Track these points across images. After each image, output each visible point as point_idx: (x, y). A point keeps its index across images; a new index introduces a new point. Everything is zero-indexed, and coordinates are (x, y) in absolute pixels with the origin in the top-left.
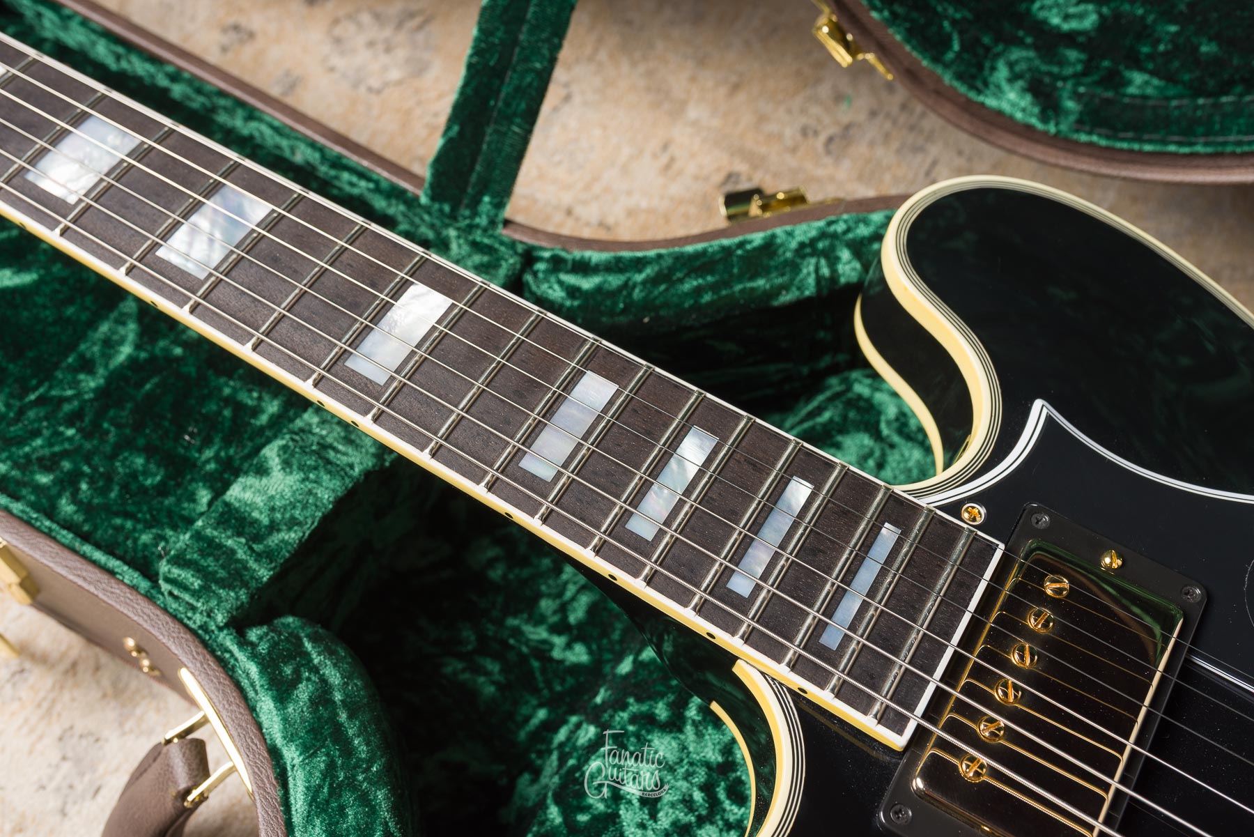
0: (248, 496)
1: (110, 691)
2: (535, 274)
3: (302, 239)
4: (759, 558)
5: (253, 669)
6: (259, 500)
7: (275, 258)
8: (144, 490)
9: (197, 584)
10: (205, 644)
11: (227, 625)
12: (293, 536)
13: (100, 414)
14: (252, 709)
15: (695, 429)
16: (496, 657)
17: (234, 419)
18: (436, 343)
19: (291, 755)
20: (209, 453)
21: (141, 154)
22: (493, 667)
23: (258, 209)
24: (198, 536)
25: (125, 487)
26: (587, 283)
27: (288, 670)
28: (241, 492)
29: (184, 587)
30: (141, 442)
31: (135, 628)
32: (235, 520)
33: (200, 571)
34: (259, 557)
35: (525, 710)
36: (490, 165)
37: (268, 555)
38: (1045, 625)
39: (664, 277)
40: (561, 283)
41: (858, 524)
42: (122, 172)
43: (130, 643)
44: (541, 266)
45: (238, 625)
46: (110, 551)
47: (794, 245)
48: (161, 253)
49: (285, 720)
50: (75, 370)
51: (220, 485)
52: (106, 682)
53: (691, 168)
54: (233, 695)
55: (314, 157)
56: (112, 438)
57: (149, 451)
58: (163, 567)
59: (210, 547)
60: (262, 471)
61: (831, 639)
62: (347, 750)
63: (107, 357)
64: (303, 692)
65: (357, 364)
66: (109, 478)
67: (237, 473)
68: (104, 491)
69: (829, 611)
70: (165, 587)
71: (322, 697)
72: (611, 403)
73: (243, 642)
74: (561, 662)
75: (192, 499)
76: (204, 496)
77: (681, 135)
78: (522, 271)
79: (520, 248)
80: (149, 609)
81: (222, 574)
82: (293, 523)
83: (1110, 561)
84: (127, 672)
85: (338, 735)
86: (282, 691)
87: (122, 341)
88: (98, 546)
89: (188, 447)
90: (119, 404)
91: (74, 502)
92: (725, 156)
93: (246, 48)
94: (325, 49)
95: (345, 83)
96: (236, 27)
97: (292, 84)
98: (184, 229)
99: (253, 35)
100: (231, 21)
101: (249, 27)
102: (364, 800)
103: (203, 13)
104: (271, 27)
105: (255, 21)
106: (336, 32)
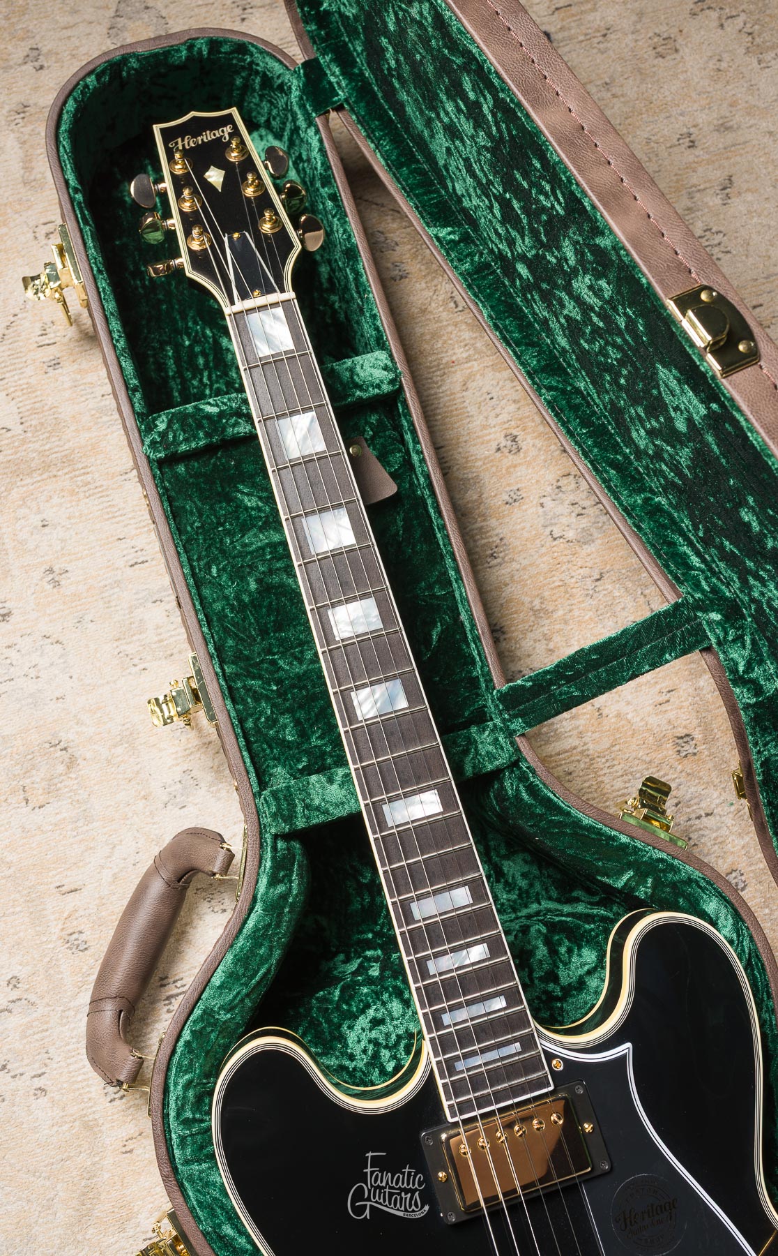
1: (215, 768)
2: (512, 777)
4: (462, 1014)
5: (269, 861)
6: (321, 791)
8: (284, 740)
9: (274, 810)
10: (261, 833)
11: (273, 834)
12: (322, 818)
13: (291, 688)
14: (258, 876)
15: (485, 945)
19: (259, 907)
20: (319, 743)
25: (277, 732)
27: (282, 874)
28: (316, 782)
29: (269, 806)
30: (297, 715)
33: (278, 806)
34: (303, 816)
35: (365, 927)
37: (307, 818)
38: (538, 1129)
40: (518, 787)
41: (508, 1034)
42: (362, 639)
44: (517, 773)
45: (277, 837)
48: (352, 695)
49: (266, 893)
51: (311, 768)
55: (468, 625)
56: (288, 704)
57: (297, 722)
58: (267, 790)
59: (289, 797)
60: (331, 779)
61: (458, 1066)
62: (278, 925)
64: (281, 889)
65: (387, 809)
66: (274, 723)
67: (320, 770)
68: (269, 728)
69: (466, 1057)
70: (263, 798)
71: (284, 897)
72: (464, 907)
73: (275, 845)
75: (299, 760)
78: (505, 771)
79: (515, 754)
80: (251, 801)
81: (286, 815)
83: (588, 1127)
85: (280, 915)
86: (273, 882)
89: (314, 732)
90: (301, 689)
91: (255, 723)
92: (695, 722)
93: (511, 457)
94: (549, 489)
95: (541, 520)
96: (514, 439)
97: (514, 500)
98: (368, 690)
99: (519, 450)
100: (515, 432)
101: (521, 444)
102: (271, 949)
103: (504, 417)
104: (533, 452)
105: (527, 442)
106: (563, 482)
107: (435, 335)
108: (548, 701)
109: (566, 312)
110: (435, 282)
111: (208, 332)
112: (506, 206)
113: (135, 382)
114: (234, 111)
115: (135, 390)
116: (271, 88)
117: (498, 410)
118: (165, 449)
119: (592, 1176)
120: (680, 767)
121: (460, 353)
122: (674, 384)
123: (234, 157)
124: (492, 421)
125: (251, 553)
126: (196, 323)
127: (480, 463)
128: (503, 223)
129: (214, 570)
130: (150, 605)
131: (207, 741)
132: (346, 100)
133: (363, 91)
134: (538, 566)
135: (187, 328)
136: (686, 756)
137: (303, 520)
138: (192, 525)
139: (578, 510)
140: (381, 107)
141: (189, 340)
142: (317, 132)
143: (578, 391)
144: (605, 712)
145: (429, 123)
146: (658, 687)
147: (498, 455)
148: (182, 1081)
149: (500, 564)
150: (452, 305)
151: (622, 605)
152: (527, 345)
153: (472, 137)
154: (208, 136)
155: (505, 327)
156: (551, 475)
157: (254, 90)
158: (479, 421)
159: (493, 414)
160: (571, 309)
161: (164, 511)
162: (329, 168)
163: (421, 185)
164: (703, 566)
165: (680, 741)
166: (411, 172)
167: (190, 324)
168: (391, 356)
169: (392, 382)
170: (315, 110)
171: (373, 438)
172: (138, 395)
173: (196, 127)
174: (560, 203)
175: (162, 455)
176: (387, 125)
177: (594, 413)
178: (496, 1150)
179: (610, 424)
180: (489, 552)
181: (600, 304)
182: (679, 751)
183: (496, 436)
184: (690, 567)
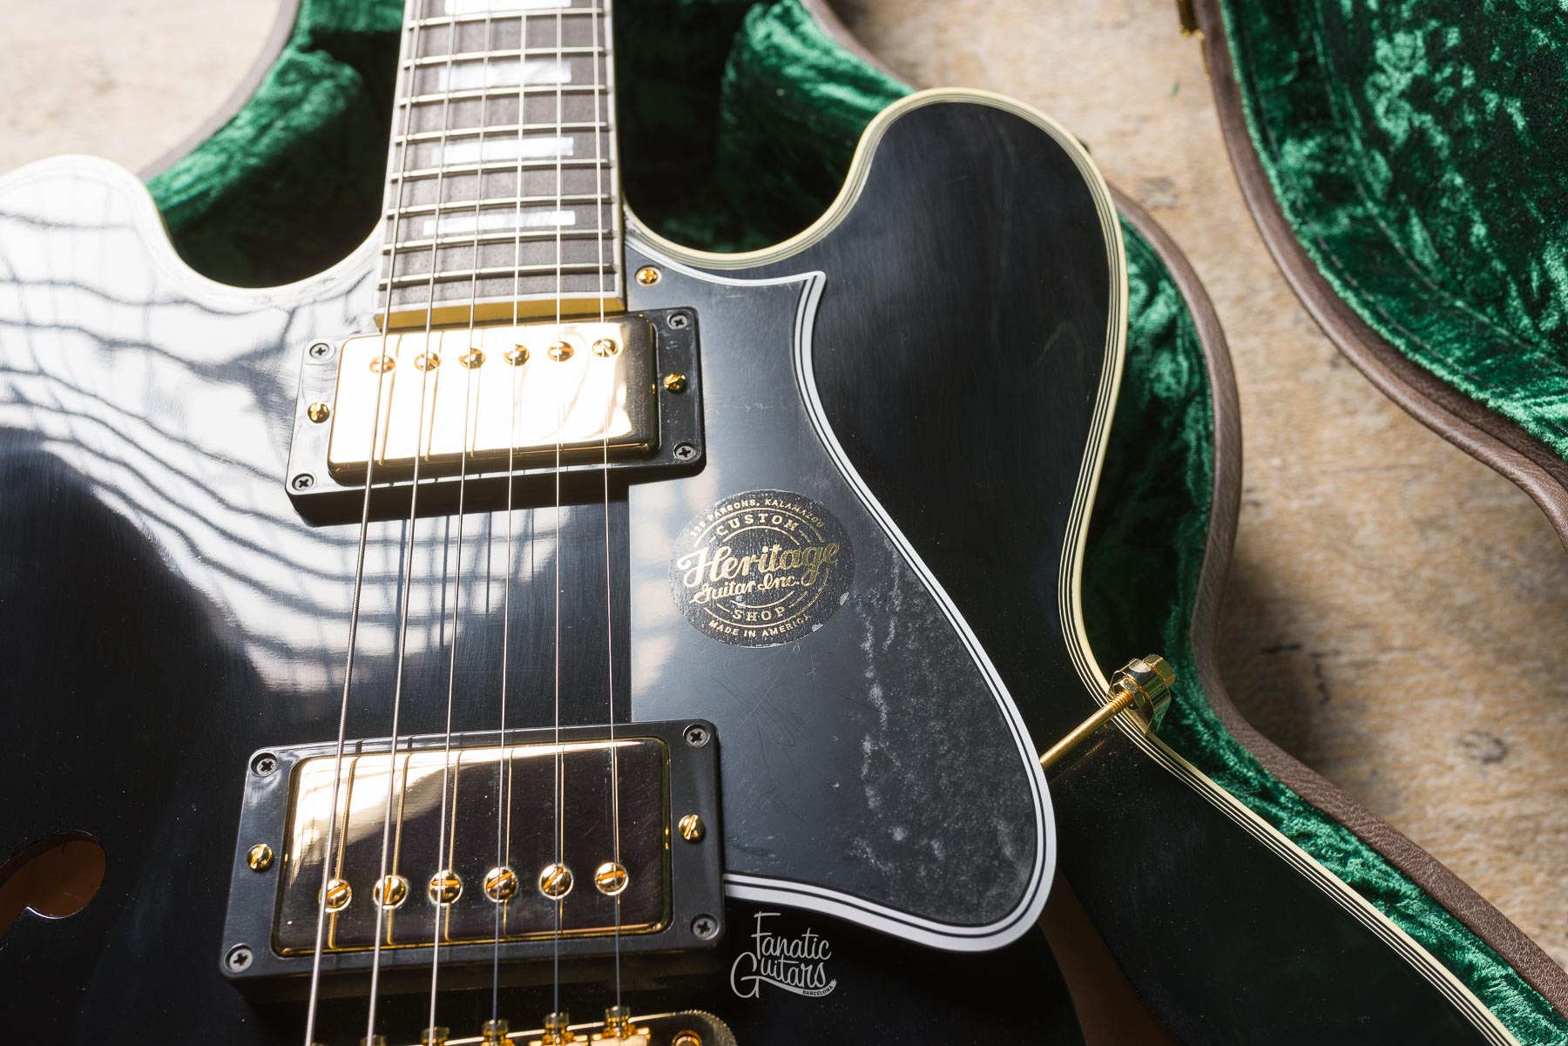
2: (765, 12)
39: (830, 74)
119: (653, 463)
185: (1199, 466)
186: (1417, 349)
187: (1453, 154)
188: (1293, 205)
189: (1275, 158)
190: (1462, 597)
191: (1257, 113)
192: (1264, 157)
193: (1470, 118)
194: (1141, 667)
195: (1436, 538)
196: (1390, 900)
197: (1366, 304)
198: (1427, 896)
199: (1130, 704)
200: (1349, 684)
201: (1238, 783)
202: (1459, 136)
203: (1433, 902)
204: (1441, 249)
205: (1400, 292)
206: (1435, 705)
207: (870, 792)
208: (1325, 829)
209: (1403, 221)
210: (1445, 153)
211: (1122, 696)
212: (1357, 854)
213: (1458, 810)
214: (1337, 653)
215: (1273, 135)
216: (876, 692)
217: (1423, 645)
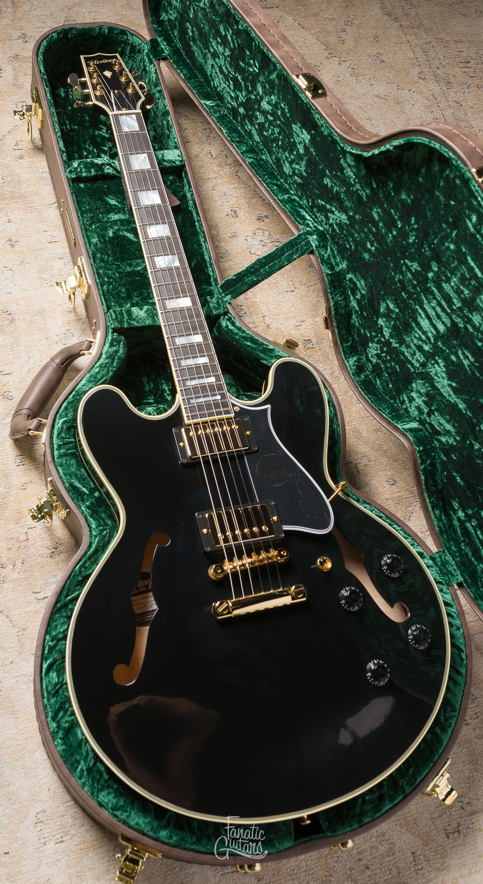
0: (135, 311)
2: (224, 318)
3: (179, 275)
4: (194, 382)
5: (110, 338)
6: (136, 313)
7: (171, 275)
8: (120, 296)
9: (114, 318)
10: (106, 328)
11: (113, 329)
12: (136, 324)
13: (125, 276)
14: (104, 345)
16: (154, 385)
17: (147, 296)
18: (182, 310)
19: (104, 356)
20: (136, 299)
21: (168, 238)
22: (152, 385)
23: (177, 264)
24: (121, 310)
25: (117, 292)
26: (231, 327)
27: (115, 344)
28: (135, 310)
29: (111, 317)
30: (127, 287)
31: (98, 319)
32: (129, 313)
33: (116, 316)
34: (127, 322)
35: (150, 398)
36: (235, 290)
37: (129, 323)
39: (246, 339)
41: (215, 392)
42: (162, 239)
43: (95, 321)
44: (226, 317)
45: (115, 330)
46: (106, 301)
47: (277, 354)
48: (155, 258)
49: (108, 350)
50: (128, 264)
51: (133, 305)
52: (83, 327)
53: (302, 331)
54: (103, 340)
55: (208, 260)
56: (123, 282)
57: (127, 290)
58: (111, 311)
59: (121, 314)
60: (141, 309)
61: (192, 401)
62: (112, 363)
63: (136, 267)
64: (114, 349)
65: (167, 302)
66: (116, 288)
67: (138, 306)
68: (113, 290)
69: (196, 398)
70: (109, 314)
71: (116, 352)
72: (199, 342)
73: (113, 333)
74: (165, 396)
75: (126, 304)
76: (129, 305)
77: (309, 322)
78: (222, 315)
79: (226, 310)
80: (103, 316)
81: (119, 320)
82: (138, 322)
83: (248, 433)
84: (88, 329)
85: (113, 360)
86: (111, 345)
87: (140, 266)
88: (104, 298)
89: (134, 295)
90: (129, 277)
91: (107, 287)
92: (313, 335)
93: (233, 219)
94: (250, 233)
95: (246, 246)
96: (235, 212)
97: (234, 236)
98: (162, 257)
99: (237, 216)
100: (236, 209)
101: (238, 214)
102: (108, 372)
103: (231, 203)
104: (243, 218)
105: (241, 214)
106: (257, 232)
107: (201, 167)
108: (242, 285)
109: (258, 121)
110: (203, 146)
111: (95, 150)
112: (235, 80)
113: (64, 149)
114: (118, 55)
115: (63, 152)
116: (135, 53)
117: (228, 200)
118: (76, 174)
119: (249, 451)
120: (305, 353)
121: (212, 175)
122: (299, 132)
123: (116, 68)
124: (225, 204)
125: (111, 222)
126: (90, 146)
127: (218, 220)
128: (234, 91)
129: (94, 227)
130: (56, 259)
131: (79, 318)
132: (169, 55)
133: (176, 52)
134: (243, 264)
135: (86, 148)
136: (308, 348)
137: (139, 193)
138: (85, 207)
139: (264, 244)
140: (184, 58)
141: (86, 152)
142: (154, 66)
143: (262, 160)
144: (271, 327)
145: (205, 56)
146: (296, 319)
147: (227, 217)
148: (62, 420)
149: (225, 261)
150: (210, 156)
151: (282, 284)
152: (241, 143)
153: (223, 53)
154: (105, 61)
155: (233, 137)
156: (252, 228)
157: (126, 55)
158: (219, 203)
159: (226, 201)
160: (261, 119)
161: (73, 199)
162: (159, 80)
163: (199, 86)
164: (311, 220)
165: (306, 342)
166: (196, 81)
167: (87, 146)
168: (181, 152)
169: (181, 161)
170: (154, 57)
171: (170, 185)
172: (65, 154)
173: (100, 58)
174: (256, 67)
175: (74, 176)
176: (186, 65)
177: (269, 168)
178: (207, 436)
179: (275, 171)
180: (220, 256)
181: (271, 108)
182: (305, 346)
183: (227, 210)
184: (306, 219)
185: (338, 433)
186: (380, 410)
187: (385, 370)
188: (353, 374)
189: (348, 362)
190: (385, 448)
191: (344, 351)
192: (346, 361)
193: (389, 365)
194: (342, 483)
195: (379, 434)
196: (381, 517)
197: (369, 398)
198: (387, 516)
199: (341, 490)
200: (363, 470)
201: (354, 499)
202: (387, 368)
203: (388, 517)
204: (383, 387)
205: (375, 395)
206: (381, 473)
207: (302, 510)
208: (368, 506)
209: (375, 378)
210: (384, 369)
211: (339, 489)
212: (374, 510)
213: (387, 496)
214: (360, 463)
215: (347, 356)
216: (300, 492)
217: (378, 459)
